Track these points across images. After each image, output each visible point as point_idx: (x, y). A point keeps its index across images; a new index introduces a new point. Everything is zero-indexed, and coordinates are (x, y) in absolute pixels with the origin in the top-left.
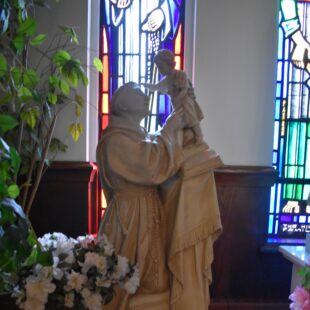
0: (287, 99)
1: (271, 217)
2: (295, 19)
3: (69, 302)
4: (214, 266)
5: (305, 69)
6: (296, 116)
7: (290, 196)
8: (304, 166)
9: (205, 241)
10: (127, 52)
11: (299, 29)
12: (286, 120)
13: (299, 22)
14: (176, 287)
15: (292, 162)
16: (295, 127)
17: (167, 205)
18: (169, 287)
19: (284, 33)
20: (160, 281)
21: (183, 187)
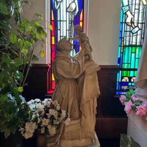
0: (124, 38)
1: (118, 83)
2: (127, 6)
3: (43, 131)
4: (97, 108)
5: (131, 26)
6: (127, 44)
7: (125, 75)
8: (130, 64)
9: (94, 98)
10: (61, 20)
11: (129, 10)
12: (123, 46)
13: (129, 7)
14: (83, 117)
15: (126, 62)
16: (127, 49)
17: (79, 84)
18: (80, 117)
19: (123, 11)
20: (77, 115)
21: (85, 78)
